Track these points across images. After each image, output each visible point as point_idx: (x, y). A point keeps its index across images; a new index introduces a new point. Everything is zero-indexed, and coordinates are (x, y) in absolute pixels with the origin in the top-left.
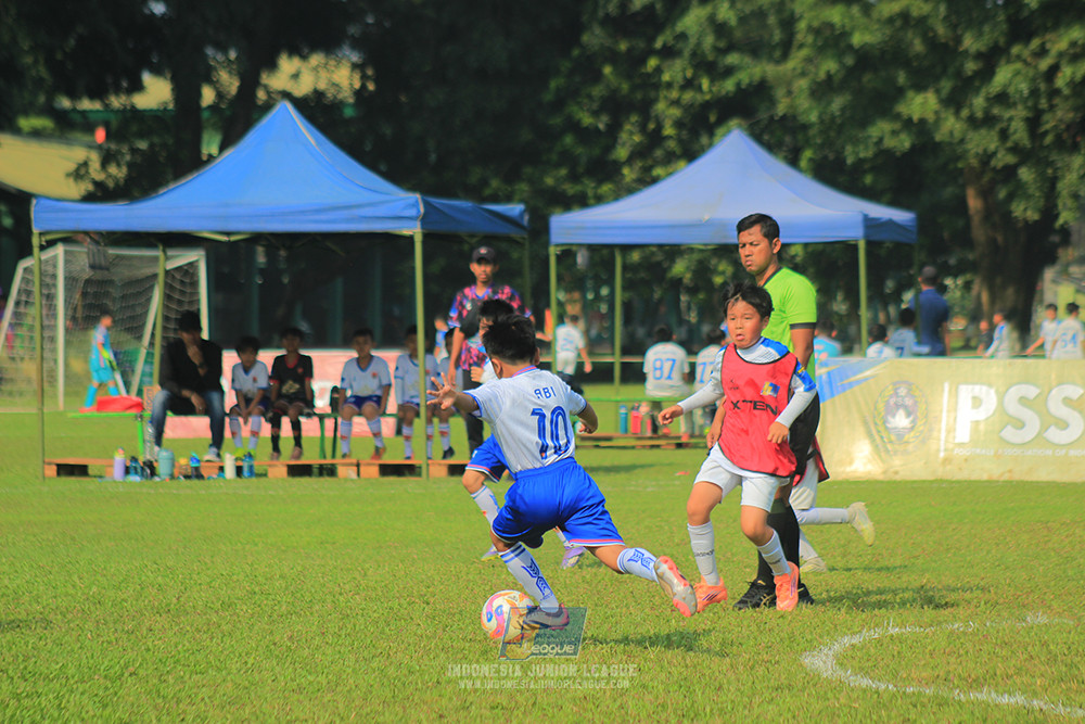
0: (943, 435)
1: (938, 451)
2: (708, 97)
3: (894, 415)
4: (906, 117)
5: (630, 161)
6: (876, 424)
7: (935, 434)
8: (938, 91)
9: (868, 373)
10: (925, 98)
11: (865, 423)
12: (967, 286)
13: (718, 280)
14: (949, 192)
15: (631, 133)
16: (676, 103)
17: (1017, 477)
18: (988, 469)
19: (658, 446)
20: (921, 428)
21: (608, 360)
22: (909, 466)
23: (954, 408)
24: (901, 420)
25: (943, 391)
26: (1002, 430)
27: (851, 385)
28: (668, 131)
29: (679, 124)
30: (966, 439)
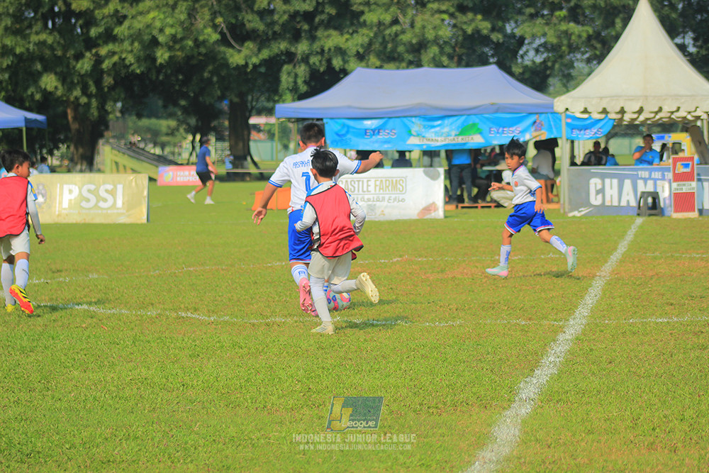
0: (57, 205)
1: (55, 212)
7: (54, 205)
12: (68, 147)
14: (61, 109)
17: (87, 222)
18: (75, 218)
20: (49, 202)
22: (44, 218)
23: (61, 194)
25: (57, 187)
26: (81, 203)
30: (67, 206)
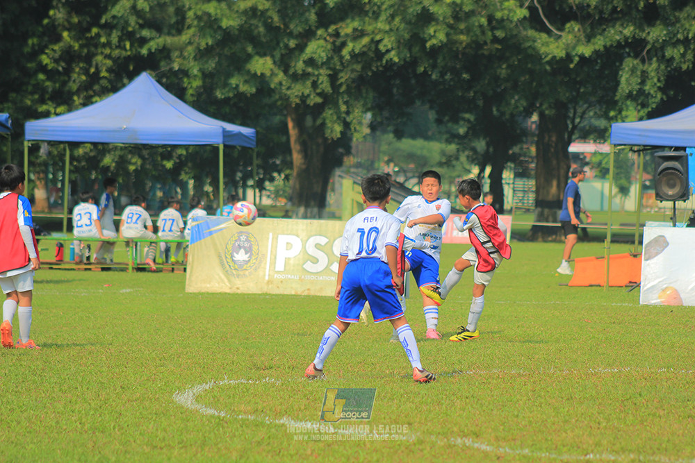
0: (268, 266)
1: (264, 275)
2: (129, 53)
3: (237, 253)
4: (253, 72)
5: (78, 92)
6: (226, 257)
7: (263, 265)
8: (273, 57)
9: (222, 226)
10: (265, 60)
11: (220, 257)
12: (287, 178)
13: (132, 168)
14: (278, 118)
15: (79, 74)
16: (108, 57)
17: (312, 293)
18: (294, 288)
19: (90, 269)
20: (254, 261)
21: (61, 216)
22: (247, 285)
23: (275, 249)
24: (241, 256)
25: (268, 239)
26: (304, 264)
27: (211, 233)
28: (104, 74)
29: (109, 70)
30: (282, 269)
